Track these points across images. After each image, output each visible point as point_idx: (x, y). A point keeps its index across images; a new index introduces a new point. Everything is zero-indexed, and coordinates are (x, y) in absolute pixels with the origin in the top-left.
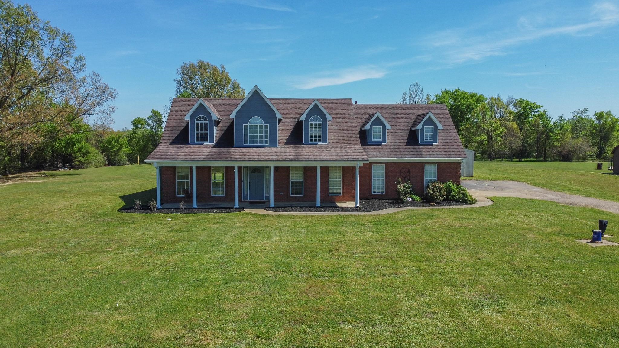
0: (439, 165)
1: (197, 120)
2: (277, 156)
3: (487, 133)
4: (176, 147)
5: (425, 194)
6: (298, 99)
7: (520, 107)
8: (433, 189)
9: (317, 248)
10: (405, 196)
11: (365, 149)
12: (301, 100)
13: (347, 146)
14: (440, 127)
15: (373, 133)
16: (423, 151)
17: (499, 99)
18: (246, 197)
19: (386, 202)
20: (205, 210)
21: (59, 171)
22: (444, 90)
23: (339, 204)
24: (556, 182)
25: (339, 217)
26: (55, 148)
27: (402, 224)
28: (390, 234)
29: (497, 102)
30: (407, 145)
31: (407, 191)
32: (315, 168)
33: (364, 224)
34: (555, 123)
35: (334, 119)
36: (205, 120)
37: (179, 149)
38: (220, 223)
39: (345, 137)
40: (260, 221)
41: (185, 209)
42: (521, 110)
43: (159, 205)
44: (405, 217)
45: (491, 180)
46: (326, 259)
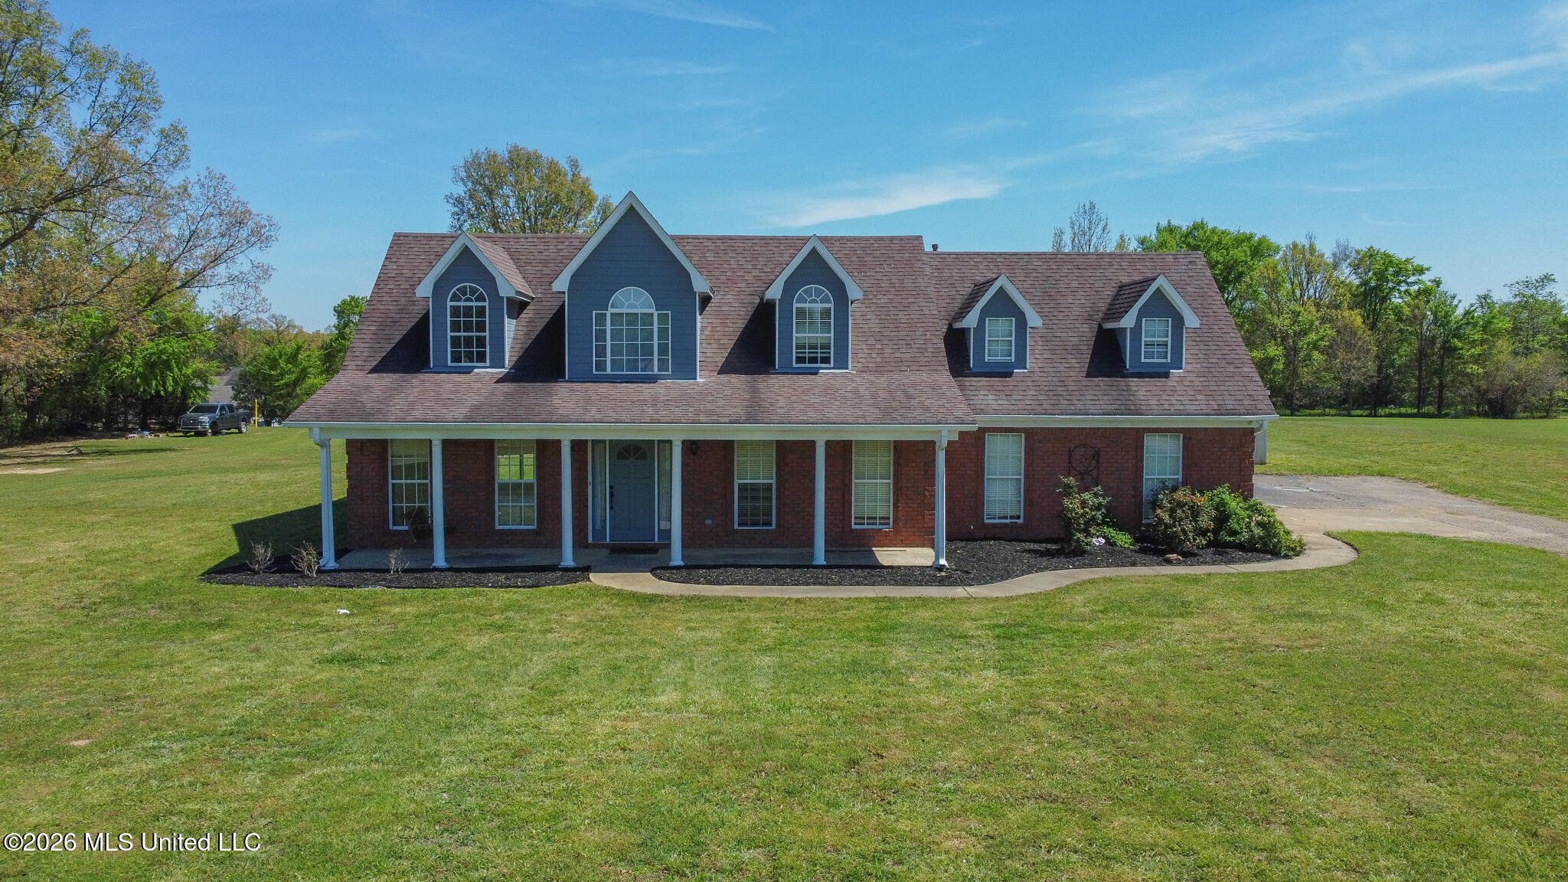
0: (1189, 436)
1: (455, 298)
2: (691, 409)
3: (1284, 339)
4: (388, 379)
5: (1148, 525)
6: (763, 238)
7: (1370, 271)
8: (1172, 511)
9: (804, 748)
10: (1086, 531)
11: (962, 388)
12: (772, 238)
13: (907, 378)
14: (1191, 321)
15: (987, 339)
16: (1140, 393)
17: (1312, 249)
18: (599, 533)
19: (1029, 551)
20: (470, 574)
21: (127, 438)
22: (1164, 223)
23: (888, 556)
24: (1513, 483)
25: (882, 605)
26: (117, 377)
27: (1090, 635)
28: (1057, 682)
29: (1308, 256)
30: (1090, 374)
31: (1093, 516)
32: (811, 445)
33: (966, 637)
34: (1467, 313)
35: (870, 297)
36: (477, 300)
37: (395, 386)
38: (500, 628)
39: (902, 350)
40: (629, 622)
41: (405, 571)
42: (1371, 278)
43: (329, 560)
44: (1097, 608)
45: (1318, 473)
46: (837, 805)
